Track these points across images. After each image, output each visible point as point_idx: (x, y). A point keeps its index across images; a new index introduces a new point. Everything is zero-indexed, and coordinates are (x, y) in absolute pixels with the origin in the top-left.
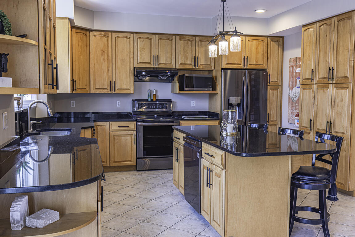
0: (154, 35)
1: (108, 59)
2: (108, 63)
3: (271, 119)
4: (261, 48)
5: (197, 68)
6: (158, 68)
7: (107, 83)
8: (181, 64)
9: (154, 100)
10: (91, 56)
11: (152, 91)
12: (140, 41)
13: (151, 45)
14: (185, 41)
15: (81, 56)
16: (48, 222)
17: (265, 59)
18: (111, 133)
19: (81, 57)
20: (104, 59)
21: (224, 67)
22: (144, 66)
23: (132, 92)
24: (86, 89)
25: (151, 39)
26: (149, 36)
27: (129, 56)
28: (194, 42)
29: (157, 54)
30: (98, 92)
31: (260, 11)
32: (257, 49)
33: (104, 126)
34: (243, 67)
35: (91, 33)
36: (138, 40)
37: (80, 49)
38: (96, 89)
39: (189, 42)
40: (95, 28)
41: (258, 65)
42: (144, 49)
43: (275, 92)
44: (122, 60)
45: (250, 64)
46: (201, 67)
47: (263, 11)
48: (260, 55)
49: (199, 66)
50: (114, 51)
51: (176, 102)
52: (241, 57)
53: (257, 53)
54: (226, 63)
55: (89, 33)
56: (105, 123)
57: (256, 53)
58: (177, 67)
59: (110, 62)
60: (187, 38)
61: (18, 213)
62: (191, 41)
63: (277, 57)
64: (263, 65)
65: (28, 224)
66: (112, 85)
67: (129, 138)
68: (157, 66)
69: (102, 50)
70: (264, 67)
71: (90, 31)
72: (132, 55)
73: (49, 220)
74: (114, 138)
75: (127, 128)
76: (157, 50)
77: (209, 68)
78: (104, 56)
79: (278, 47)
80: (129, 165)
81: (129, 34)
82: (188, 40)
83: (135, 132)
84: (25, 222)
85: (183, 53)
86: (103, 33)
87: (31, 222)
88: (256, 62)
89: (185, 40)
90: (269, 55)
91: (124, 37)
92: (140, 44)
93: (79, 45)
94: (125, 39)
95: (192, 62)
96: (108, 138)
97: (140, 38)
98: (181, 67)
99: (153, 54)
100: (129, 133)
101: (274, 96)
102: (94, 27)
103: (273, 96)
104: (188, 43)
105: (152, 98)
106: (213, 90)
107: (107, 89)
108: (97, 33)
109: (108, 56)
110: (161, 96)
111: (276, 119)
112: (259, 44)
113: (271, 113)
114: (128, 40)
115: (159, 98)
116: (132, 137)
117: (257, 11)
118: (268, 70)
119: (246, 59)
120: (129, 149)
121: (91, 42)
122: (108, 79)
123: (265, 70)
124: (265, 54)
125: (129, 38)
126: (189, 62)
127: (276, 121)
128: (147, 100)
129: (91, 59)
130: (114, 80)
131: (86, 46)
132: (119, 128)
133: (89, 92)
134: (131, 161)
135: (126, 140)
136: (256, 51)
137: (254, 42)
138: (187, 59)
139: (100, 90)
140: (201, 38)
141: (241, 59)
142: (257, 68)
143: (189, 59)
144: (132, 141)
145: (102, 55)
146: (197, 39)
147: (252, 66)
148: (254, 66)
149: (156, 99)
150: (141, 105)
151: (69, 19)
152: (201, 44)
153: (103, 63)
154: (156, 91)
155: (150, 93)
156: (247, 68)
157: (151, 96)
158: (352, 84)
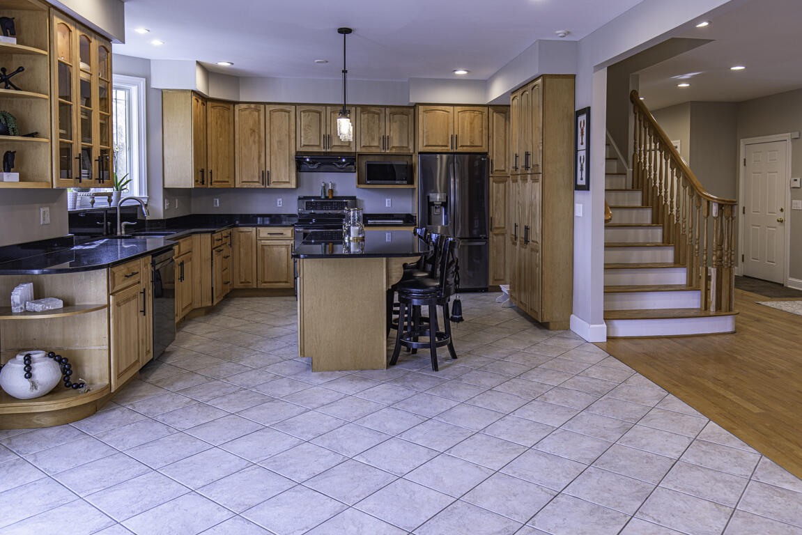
0: (324, 107)
1: (259, 142)
2: (260, 147)
3: (496, 226)
4: (477, 122)
5: (388, 151)
6: (331, 152)
7: (259, 173)
8: (364, 146)
9: (330, 197)
10: (237, 136)
11: (326, 185)
12: (305, 116)
13: (320, 120)
14: (370, 115)
15: (220, 137)
16: (47, 307)
17: (485, 138)
18: (259, 242)
19: (221, 139)
20: (254, 142)
21: (422, 151)
22: (310, 149)
23: (294, 186)
24: (228, 182)
25: (320, 113)
26: (318, 109)
27: (289, 136)
28: (382, 116)
29: (328, 133)
30: (245, 187)
31: (461, 72)
32: (471, 123)
33: (249, 233)
34: (451, 151)
35: (237, 106)
36: (302, 113)
37: (219, 129)
38: (243, 182)
39: (376, 116)
40: (241, 100)
41: (473, 146)
42: (310, 126)
43: (501, 185)
44: (280, 142)
45: (461, 146)
46: (394, 151)
47: (465, 73)
48: (477, 132)
49: (391, 149)
50: (268, 131)
51: (363, 201)
52: (448, 136)
53: (472, 130)
54: (425, 145)
55: (234, 106)
56: (250, 229)
57: (470, 130)
58: (359, 150)
59: (262, 144)
60: (373, 109)
61: (18, 297)
62: (379, 114)
63: (503, 136)
64: (481, 146)
65: (28, 307)
66: (265, 176)
67: (284, 249)
68: (328, 150)
69: (251, 129)
70: (484, 149)
71: (234, 103)
72: (293, 135)
73: (49, 306)
74: (263, 250)
75: (281, 236)
76: (328, 128)
77: (405, 152)
78: (255, 137)
79: (504, 120)
80: (285, 287)
81: (289, 106)
82: (374, 113)
83: (292, 242)
84: (25, 306)
85: (366, 132)
86: (253, 106)
87: (31, 306)
88: (472, 143)
89: (369, 112)
90: (490, 132)
91: (282, 110)
92: (304, 119)
93: (217, 123)
94: (283, 113)
95: (379, 143)
96: (254, 249)
97: (304, 111)
98: (364, 151)
99: (323, 132)
100: (284, 243)
101: (501, 191)
102: (239, 98)
103: (498, 192)
104: (373, 117)
105: (327, 195)
106: (408, 184)
107: (258, 182)
108: (245, 106)
109: (260, 137)
110: (340, 192)
111: (503, 226)
112: (474, 116)
113: (496, 217)
114: (287, 114)
115: (338, 195)
116: (288, 248)
117: (457, 73)
118: (490, 154)
119: (455, 139)
120: (284, 264)
121: (237, 119)
122: (259, 168)
123: (485, 154)
124: (484, 131)
125: (289, 112)
126: (376, 144)
127: (504, 228)
128: (319, 198)
129: (237, 141)
130: (268, 169)
131: (229, 123)
132: (269, 236)
133: (233, 187)
134: (286, 282)
135: (279, 253)
136: (471, 127)
137: (467, 114)
138: (373, 139)
139: (248, 184)
140: (393, 109)
141: (448, 139)
142: (472, 151)
143: (376, 139)
144: (288, 254)
145: (251, 135)
146: (388, 110)
147: (465, 148)
148: (468, 148)
149: (334, 195)
150: (309, 206)
151: (192, 91)
152: (393, 118)
153: (253, 148)
154: (333, 185)
155: (324, 188)
156: (457, 151)
157: (325, 192)
158: (541, 175)
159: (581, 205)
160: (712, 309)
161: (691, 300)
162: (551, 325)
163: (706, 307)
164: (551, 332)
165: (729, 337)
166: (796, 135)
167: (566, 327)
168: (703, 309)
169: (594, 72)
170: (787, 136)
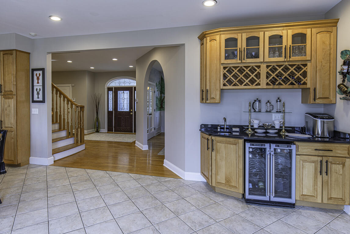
158: (15, 96)
159: (38, 109)
160: (79, 142)
161: (70, 141)
162: (21, 164)
163: (77, 142)
164: (22, 167)
165: (84, 152)
166: (73, 85)
167: (28, 163)
168: (76, 143)
169: (47, 54)
170: (70, 85)
